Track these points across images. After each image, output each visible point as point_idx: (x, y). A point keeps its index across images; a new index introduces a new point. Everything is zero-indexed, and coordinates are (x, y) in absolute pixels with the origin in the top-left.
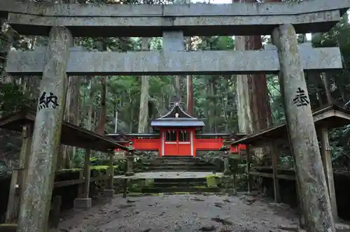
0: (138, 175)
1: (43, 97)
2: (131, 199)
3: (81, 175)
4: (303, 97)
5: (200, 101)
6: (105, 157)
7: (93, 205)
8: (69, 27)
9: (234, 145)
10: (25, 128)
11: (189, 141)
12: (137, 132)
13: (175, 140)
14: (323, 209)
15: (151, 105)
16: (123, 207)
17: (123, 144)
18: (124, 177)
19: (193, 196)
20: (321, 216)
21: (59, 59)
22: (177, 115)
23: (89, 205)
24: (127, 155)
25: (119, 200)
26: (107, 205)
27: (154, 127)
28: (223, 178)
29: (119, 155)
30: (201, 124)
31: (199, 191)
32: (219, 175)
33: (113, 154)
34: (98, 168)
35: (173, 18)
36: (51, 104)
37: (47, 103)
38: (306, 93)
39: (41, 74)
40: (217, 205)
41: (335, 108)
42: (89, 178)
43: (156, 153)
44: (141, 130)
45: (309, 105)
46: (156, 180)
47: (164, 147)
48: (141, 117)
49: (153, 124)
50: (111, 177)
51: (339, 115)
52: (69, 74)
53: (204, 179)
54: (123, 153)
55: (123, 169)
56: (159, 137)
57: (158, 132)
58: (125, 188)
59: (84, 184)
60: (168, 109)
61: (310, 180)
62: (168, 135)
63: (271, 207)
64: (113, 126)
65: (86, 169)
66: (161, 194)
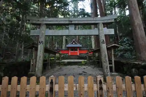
0: (63, 61)
1: (40, 42)
2: (61, 67)
3: (48, 61)
4: (104, 42)
5: (81, 39)
6: (53, 55)
7: (51, 69)
8: (45, 24)
9: (90, 52)
10: (34, 49)
11: (77, 51)
12: (62, 48)
13: (73, 51)
14: (107, 69)
15: (66, 40)
16: (59, 69)
17: (58, 52)
18: (59, 61)
19: (78, 66)
20: (107, 70)
21: (43, 32)
22: (74, 43)
23: (50, 68)
24: (60, 55)
25: (58, 67)
26: (55, 69)
27: (67, 47)
28: (87, 61)
29: (57, 55)
30: (81, 46)
31: (79, 65)
32: (86, 61)
33: (56, 55)
34: (52, 58)
35: (72, 21)
36: (42, 43)
37: (41, 43)
38: (105, 41)
39: (39, 36)
40: (84, 68)
41: (115, 43)
42: (50, 61)
43: (68, 54)
44: (64, 48)
45: (105, 44)
46: (68, 62)
47: (70, 53)
48: (63, 44)
49: (67, 46)
50: (55, 61)
51: (116, 45)
52: (46, 36)
53: (81, 62)
54: (59, 54)
55: (59, 59)
56: (69, 50)
57: (68, 48)
58: (59, 64)
59: (48, 63)
60: (71, 41)
61: (104, 62)
62: (71, 49)
63: (98, 69)
64: (55, 46)
65: (49, 59)
66: (69, 66)
